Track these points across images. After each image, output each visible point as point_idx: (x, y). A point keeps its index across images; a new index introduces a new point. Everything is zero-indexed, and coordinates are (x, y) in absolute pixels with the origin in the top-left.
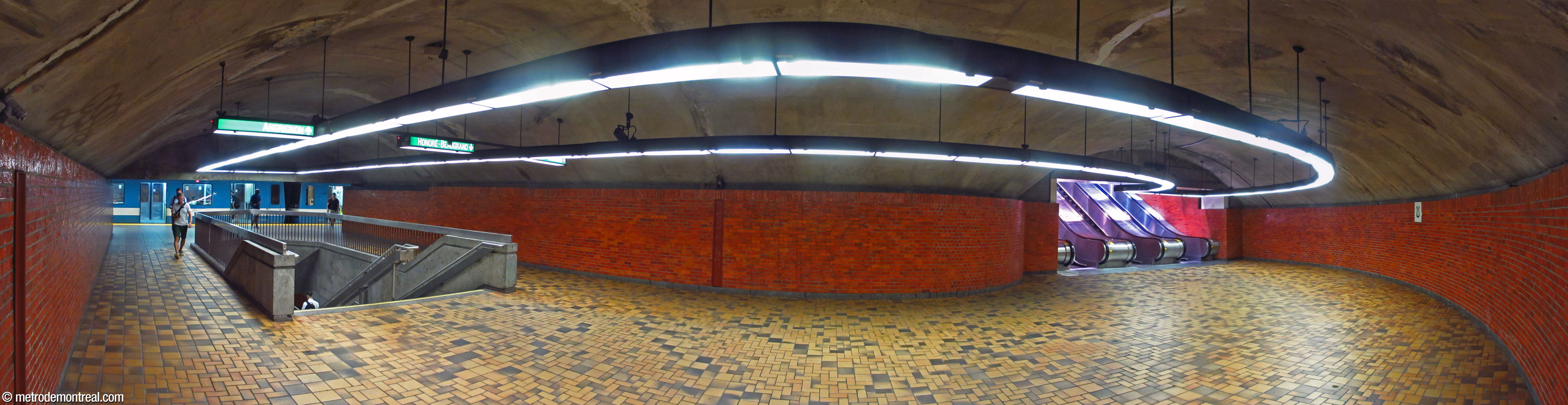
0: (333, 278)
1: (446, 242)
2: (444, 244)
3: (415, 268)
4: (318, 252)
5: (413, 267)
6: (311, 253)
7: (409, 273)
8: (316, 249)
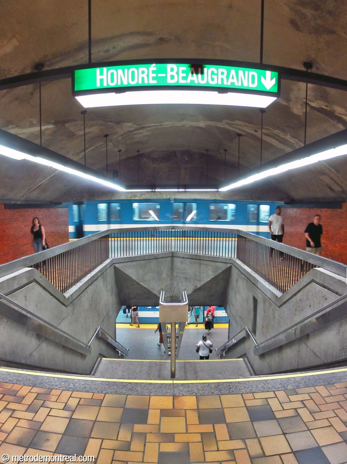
0: (237, 295)
1: (315, 279)
2: (312, 281)
3: (287, 304)
4: (231, 267)
5: (285, 303)
6: (224, 269)
7: (282, 307)
8: (229, 265)
